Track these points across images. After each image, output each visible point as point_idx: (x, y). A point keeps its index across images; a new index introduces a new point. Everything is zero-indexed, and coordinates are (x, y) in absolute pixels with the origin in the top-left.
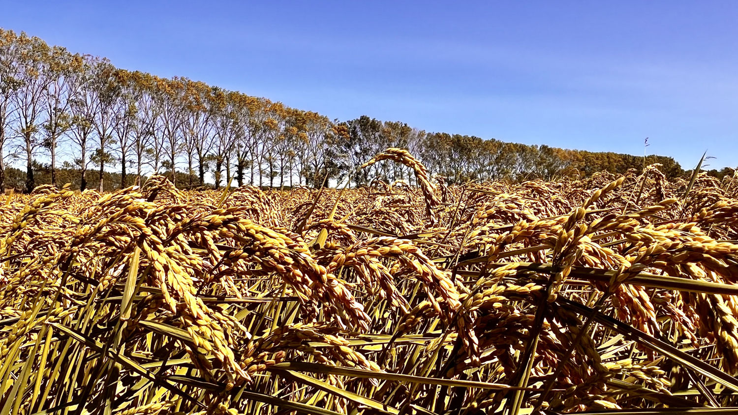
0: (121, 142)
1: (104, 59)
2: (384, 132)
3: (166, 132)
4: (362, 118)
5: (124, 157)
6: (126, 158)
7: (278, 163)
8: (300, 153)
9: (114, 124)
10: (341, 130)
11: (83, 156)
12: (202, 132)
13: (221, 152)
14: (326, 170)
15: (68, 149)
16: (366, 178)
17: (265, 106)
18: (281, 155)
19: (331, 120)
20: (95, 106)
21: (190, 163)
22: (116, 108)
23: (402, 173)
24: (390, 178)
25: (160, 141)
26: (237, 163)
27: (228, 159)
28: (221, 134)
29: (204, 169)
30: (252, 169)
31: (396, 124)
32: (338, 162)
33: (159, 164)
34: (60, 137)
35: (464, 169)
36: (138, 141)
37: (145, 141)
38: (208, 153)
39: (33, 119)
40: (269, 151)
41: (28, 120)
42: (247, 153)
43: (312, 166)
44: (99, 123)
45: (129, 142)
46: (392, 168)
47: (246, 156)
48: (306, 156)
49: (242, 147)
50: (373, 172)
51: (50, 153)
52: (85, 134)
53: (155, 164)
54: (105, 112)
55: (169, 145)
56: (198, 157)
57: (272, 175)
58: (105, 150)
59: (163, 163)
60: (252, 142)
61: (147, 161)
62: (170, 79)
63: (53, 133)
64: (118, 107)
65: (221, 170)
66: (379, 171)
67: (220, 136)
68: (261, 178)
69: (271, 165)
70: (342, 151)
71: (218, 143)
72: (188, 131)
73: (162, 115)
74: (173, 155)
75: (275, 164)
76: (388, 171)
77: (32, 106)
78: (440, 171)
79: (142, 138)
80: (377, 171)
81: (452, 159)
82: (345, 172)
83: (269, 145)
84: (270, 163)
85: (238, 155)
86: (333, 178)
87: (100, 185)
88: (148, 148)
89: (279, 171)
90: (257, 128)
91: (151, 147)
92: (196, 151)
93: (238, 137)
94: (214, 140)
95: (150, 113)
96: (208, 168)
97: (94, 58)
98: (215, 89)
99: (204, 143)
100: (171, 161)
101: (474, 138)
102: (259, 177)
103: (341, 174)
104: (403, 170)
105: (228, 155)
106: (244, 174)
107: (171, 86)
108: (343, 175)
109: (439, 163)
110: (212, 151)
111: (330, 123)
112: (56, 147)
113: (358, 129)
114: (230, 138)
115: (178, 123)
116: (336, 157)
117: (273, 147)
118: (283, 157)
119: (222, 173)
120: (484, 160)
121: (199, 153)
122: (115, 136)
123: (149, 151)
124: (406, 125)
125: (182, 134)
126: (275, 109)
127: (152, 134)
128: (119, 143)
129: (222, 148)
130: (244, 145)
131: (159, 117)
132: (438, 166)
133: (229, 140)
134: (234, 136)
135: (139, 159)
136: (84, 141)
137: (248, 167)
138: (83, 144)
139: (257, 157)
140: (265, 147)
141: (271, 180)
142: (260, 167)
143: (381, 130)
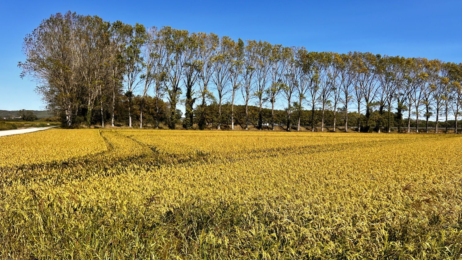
0: (313, 97)
1: (302, 48)
5: (314, 105)
11: (289, 106)
15: (281, 103)
18: (437, 99)
26: (397, 107)
27: (389, 104)
30: (410, 111)
38: (374, 100)
40: (426, 96)
42: (406, 99)
45: (317, 96)
47: (404, 101)
49: (401, 95)
51: (272, 105)
52: (291, 93)
53: (334, 110)
56: (365, 104)
57: (428, 115)
58: (302, 103)
59: (340, 109)
61: (328, 108)
62: (346, 54)
63: (273, 94)
67: (382, 88)
71: (381, 93)
74: (347, 103)
84: (427, 106)
85: (399, 101)
87: (298, 123)
88: (329, 100)
89: (435, 112)
94: (378, 91)
97: (297, 48)
98: (378, 56)
99: (371, 93)
100: (345, 107)
102: (416, 117)
105: (389, 101)
106: (402, 114)
112: (275, 102)
118: (439, 100)
121: (367, 101)
128: (311, 97)
129: (385, 96)
130: (404, 93)
135: (323, 106)
136: (290, 98)
137: (407, 110)
138: (289, 100)
139: (415, 102)
141: (427, 119)
142: (417, 109)
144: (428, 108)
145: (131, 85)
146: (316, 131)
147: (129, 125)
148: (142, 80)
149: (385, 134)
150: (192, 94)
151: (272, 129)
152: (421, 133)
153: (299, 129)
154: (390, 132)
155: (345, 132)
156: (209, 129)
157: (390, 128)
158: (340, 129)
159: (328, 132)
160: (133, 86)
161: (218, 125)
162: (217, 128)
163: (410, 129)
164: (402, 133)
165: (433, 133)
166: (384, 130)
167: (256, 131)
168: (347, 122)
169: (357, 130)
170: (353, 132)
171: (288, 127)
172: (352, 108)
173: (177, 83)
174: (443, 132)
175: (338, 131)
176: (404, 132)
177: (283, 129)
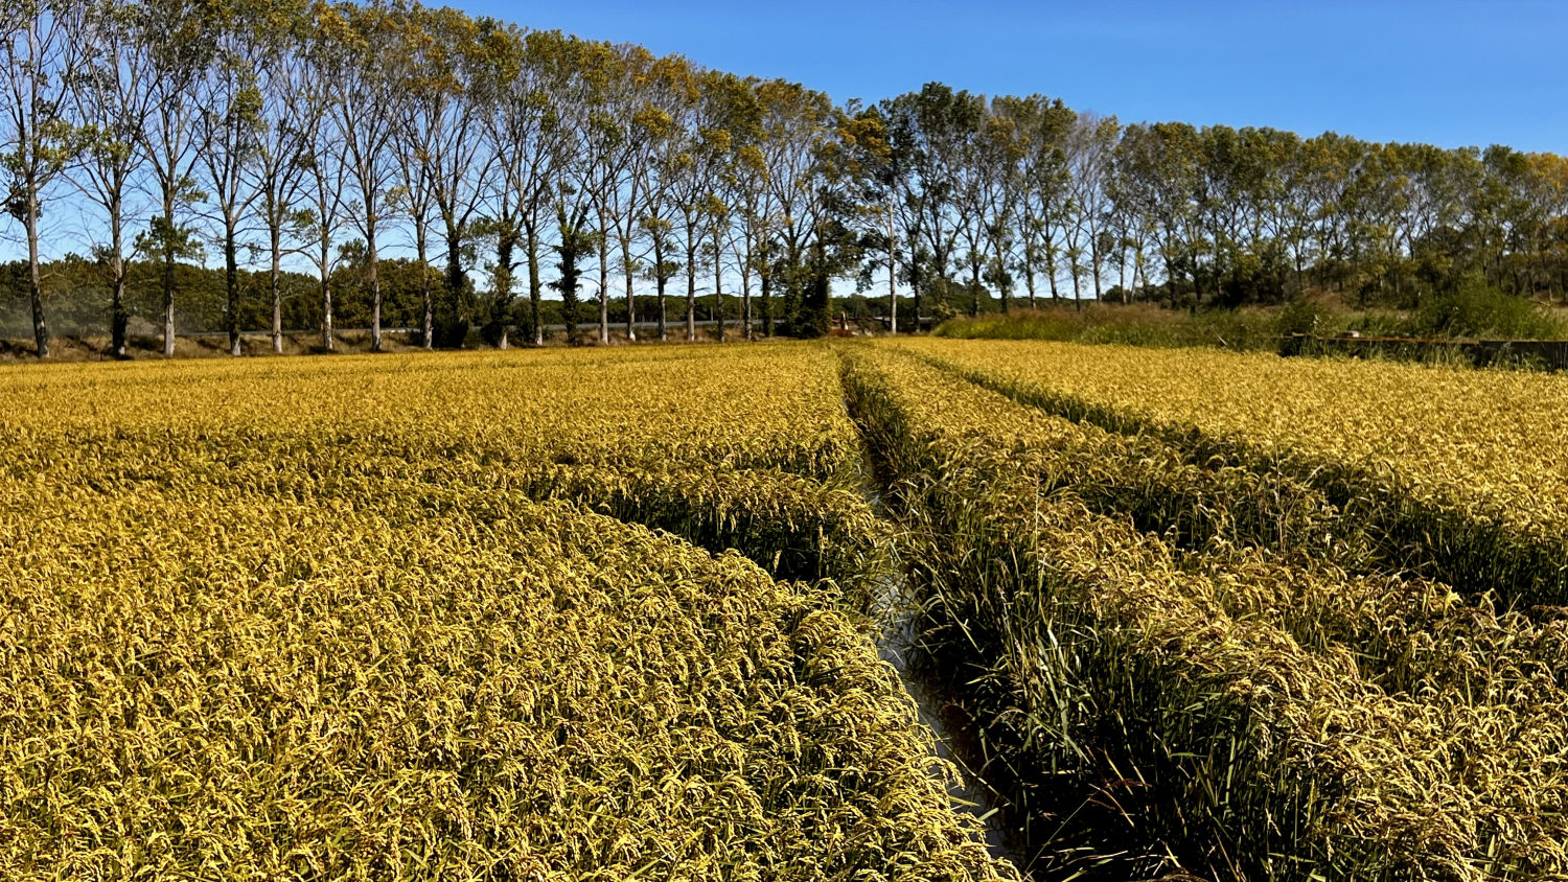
0: (222, 192)
2: (991, 129)
3: (350, 158)
4: (931, 89)
5: (230, 235)
6: (237, 239)
7: (679, 238)
8: (743, 204)
9: (199, 142)
10: (866, 133)
11: (116, 237)
12: (452, 152)
13: (511, 211)
14: (822, 252)
15: (73, 220)
17: (637, 69)
18: (687, 211)
19: (837, 102)
20: (143, 90)
21: (421, 246)
22: (203, 94)
23: (1051, 252)
24: (1012, 267)
25: (333, 184)
26: (559, 242)
27: (530, 231)
28: (508, 158)
29: (462, 259)
30: (603, 257)
31: (1030, 103)
32: (858, 228)
33: (333, 254)
34: (47, 188)
35: (1244, 232)
36: (269, 189)
37: (288, 187)
38: (473, 215)
40: (650, 202)
42: (586, 210)
43: (781, 241)
44: (156, 139)
45: (245, 192)
46: (1018, 237)
47: (582, 219)
48: (761, 214)
49: (573, 192)
50: (961, 253)
51: (23, 232)
52: (117, 175)
53: (320, 253)
55: (361, 198)
56: (443, 228)
57: (662, 272)
58: (177, 220)
59: (345, 250)
60: (599, 176)
61: (296, 244)
63: (30, 176)
64: (211, 90)
65: (512, 262)
66: (981, 247)
67: (504, 163)
68: (629, 283)
69: (658, 245)
70: (868, 195)
71: (501, 183)
72: (411, 151)
73: (338, 108)
74: (371, 221)
75: (671, 238)
76: (1008, 244)
78: (1167, 239)
79: (280, 178)
80: (974, 247)
81: (1204, 203)
82: (880, 255)
83: (652, 184)
84: (656, 239)
85: (562, 218)
86: (843, 276)
87: (165, 319)
88: (299, 208)
89: (684, 260)
90: (612, 136)
91: (308, 204)
92: (436, 211)
94: (489, 173)
95: (301, 105)
96: (475, 258)
98: (487, 26)
99: (461, 184)
100: (366, 243)
101: (1269, 134)
103: (866, 262)
104: (1053, 243)
105: (530, 217)
106: (579, 272)
107: (361, 25)
108: (873, 265)
109: (1164, 216)
110: (485, 210)
111: (837, 113)
112: (39, 214)
113: (914, 124)
114: (534, 167)
115: (382, 130)
116: (850, 210)
117: (663, 189)
118: (694, 215)
119: (514, 274)
120: (1306, 202)
121: (447, 216)
122: (203, 178)
123: (304, 218)
124: (1058, 104)
125: (395, 162)
126: (667, 76)
127: (310, 163)
128: (215, 197)
129: (513, 199)
130: (578, 187)
131: (327, 115)
132: (1160, 224)
133: (533, 174)
134: (549, 158)
135: (275, 238)
136: (116, 197)
137: (591, 252)
138: (114, 202)
139: (617, 222)
140: (640, 192)
141: (661, 289)
142: (625, 249)
143: (983, 124)
144: (660, 246)
146: (249, 350)
149: (526, 356)
152: (643, 342)
153: (171, 349)
154: (540, 342)
155: (376, 350)
157: (540, 328)
158: (350, 342)
159: (303, 353)
163: (610, 330)
164: (580, 344)
165: (681, 340)
166: (519, 335)
168: (378, 309)
169: (417, 341)
170: (401, 347)
171: (118, 338)
172: (394, 244)
174: (711, 334)
175: (344, 347)
176: (587, 341)
177: (92, 349)
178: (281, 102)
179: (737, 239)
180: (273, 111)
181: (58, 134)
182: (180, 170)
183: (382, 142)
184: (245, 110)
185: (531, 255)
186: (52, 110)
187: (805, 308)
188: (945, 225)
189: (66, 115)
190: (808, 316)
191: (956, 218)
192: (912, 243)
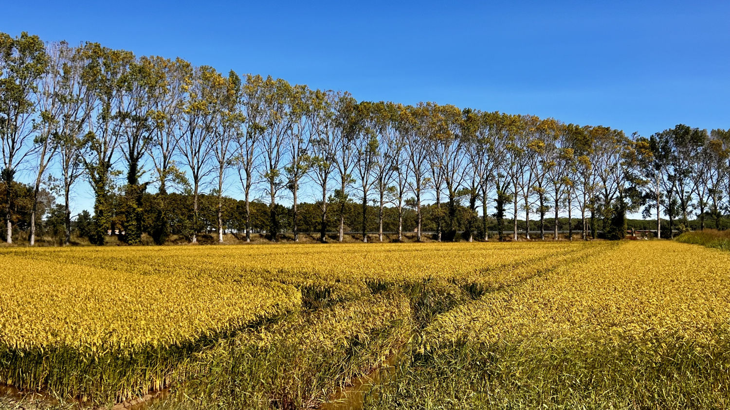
0: (363, 178)
1: (345, 93)
2: (711, 145)
3: (411, 165)
4: (678, 127)
5: (365, 196)
6: (367, 197)
7: (551, 196)
8: (582, 180)
9: (356, 160)
10: (641, 148)
11: (324, 197)
12: (453, 162)
13: (476, 184)
14: (622, 201)
15: (309, 191)
16: (684, 209)
17: (532, 125)
18: (555, 184)
19: (628, 134)
21: (438, 199)
22: (358, 142)
24: (721, 208)
26: (497, 197)
27: (484, 193)
28: (476, 163)
30: (515, 203)
33: (404, 203)
34: (300, 180)
36: (380, 178)
37: (387, 177)
38: (460, 187)
39: (277, 162)
40: (538, 180)
41: (273, 163)
42: (509, 184)
43: (601, 196)
44: (340, 160)
45: (371, 179)
47: (507, 187)
48: (591, 183)
49: (503, 177)
50: (695, 200)
51: (292, 195)
52: (326, 174)
53: (398, 203)
54: (346, 148)
55: (415, 181)
56: (447, 192)
57: (542, 210)
58: (346, 190)
59: (408, 201)
61: (389, 199)
62: (415, 106)
63: (295, 175)
64: (360, 143)
65: (475, 206)
66: (705, 200)
68: (527, 214)
69: (541, 198)
71: (472, 173)
73: (407, 146)
74: (418, 192)
75: (548, 196)
76: (720, 198)
77: (277, 147)
79: (384, 174)
80: (701, 199)
82: (653, 202)
83: (539, 172)
84: (541, 195)
85: (498, 188)
86: (631, 211)
87: (340, 228)
88: (391, 185)
89: (553, 205)
91: (394, 183)
92: (444, 185)
93: (496, 166)
94: (467, 169)
97: (336, 93)
98: (467, 112)
99: (455, 175)
100: (416, 198)
102: (525, 213)
103: (647, 205)
105: (484, 188)
106: (504, 210)
107: (415, 114)
108: (650, 206)
110: (466, 185)
111: (626, 140)
112: (298, 189)
113: (671, 143)
114: (487, 166)
115: (424, 154)
117: (544, 174)
118: (558, 185)
119: (477, 209)
121: (449, 187)
123: (392, 189)
125: (429, 166)
126: (544, 128)
127: (397, 169)
128: (359, 182)
129: (477, 179)
130: (506, 174)
131: (403, 149)
133: (487, 169)
134: (493, 163)
135: (381, 197)
136: (325, 183)
137: (510, 202)
138: (323, 185)
139: (523, 189)
140: (533, 175)
141: (542, 217)
142: (526, 200)
143: (707, 142)
144: (542, 199)
145: (11, 156)
146: (370, 240)
147: (6, 240)
148: (37, 146)
149: (481, 245)
150: (139, 174)
151: (294, 240)
152: (533, 240)
153: (341, 239)
154: (487, 239)
155: (418, 241)
156: (175, 242)
157: (487, 233)
158: (409, 238)
159: (390, 242)
160: (16, 159)
161: (192, 235)
162: (189, 240)
163: (518, 234)
164: (505, 240)
165: (551, 240)
166: (478, 236)
167: (265, 243)
168: (420, 225)
169: (435, 238)
170: (429, 240)
171: (323, 235)
173: (109, 153)
174: (566, 237)
175: (406, 240)
176: (507, 239)
177: (314, 239)
178: (386, 145)
179: (580, 196)
180: (383, 149)
181: (306, 159)
182: (348, 172)
183: (424, 158)
184: (372, 148)
185: (484, 203)
186: (304, 151)
187: (612, 226)
188: (686, 189)
189: (309, 153)
190: (614, 230)
191: (692, 185)
192: (669, 197)
